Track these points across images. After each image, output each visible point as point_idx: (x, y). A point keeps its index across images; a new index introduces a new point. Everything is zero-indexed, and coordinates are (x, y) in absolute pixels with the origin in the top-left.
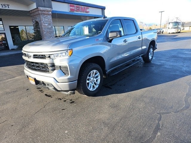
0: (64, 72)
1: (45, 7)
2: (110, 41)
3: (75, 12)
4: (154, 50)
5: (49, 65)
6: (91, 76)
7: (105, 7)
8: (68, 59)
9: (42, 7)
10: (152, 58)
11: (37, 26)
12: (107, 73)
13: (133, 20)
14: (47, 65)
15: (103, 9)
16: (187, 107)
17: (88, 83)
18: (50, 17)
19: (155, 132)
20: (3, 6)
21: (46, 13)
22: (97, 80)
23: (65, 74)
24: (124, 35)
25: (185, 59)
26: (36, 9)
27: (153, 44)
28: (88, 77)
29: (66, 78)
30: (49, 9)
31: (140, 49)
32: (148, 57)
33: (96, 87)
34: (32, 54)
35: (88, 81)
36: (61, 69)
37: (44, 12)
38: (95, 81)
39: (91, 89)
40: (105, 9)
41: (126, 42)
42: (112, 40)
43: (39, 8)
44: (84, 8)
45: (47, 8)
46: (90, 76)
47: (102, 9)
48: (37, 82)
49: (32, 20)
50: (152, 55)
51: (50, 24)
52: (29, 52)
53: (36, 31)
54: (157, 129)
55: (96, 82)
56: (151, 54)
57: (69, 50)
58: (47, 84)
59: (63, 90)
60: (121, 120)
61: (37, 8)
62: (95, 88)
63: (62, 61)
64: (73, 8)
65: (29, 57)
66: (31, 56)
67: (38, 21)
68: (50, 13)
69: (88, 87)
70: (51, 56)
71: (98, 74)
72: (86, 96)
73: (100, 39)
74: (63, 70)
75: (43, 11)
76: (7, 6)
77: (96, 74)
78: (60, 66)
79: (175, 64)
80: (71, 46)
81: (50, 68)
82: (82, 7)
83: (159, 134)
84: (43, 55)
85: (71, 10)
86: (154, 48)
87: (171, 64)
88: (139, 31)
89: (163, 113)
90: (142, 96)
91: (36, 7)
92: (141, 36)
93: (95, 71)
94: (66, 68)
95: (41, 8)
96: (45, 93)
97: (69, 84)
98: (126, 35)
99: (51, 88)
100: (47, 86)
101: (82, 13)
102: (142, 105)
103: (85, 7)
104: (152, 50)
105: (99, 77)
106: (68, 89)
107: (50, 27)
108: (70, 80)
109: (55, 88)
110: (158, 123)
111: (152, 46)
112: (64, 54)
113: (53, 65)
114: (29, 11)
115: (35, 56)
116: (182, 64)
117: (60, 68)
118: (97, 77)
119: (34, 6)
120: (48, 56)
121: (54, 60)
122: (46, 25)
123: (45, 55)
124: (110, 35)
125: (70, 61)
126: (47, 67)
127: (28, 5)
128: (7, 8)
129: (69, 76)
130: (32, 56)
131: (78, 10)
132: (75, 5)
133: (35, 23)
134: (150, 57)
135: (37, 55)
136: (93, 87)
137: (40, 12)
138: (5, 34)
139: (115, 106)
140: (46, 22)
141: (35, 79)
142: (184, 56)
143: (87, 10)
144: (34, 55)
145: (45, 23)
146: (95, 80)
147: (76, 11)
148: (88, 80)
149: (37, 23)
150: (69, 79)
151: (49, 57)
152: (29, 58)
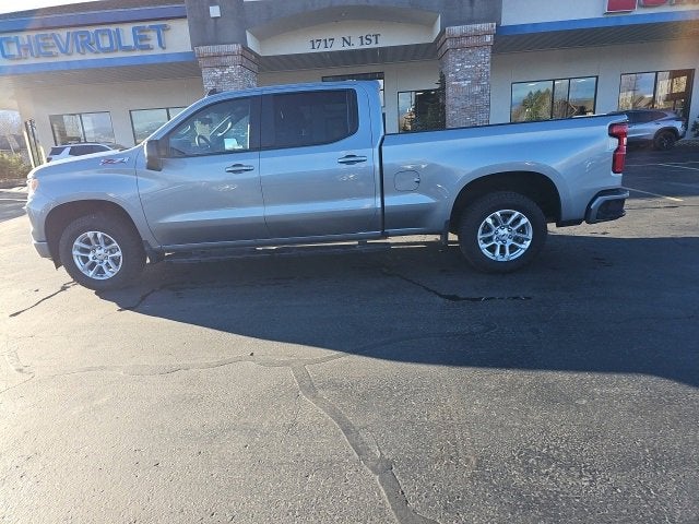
1: (471, 21)
3: (638, 11)
18: (485, 56)
20: (365, 41)
21: (475, 41)
30: (486, 26)
37: (464, 42)
38: (108, 260)
41: (239, 172)
43: (447, 29)
45: (478, 26)
51: (477, 82)
55: (111, 264)
57: (34, 179)
61: (443, 32)
68: (489, 38)
73: (120, 160)
75: (461, 37)
76: (373, 39)
93: (100, 234)
95: (456, 30)
107: (478, 89)
114: (435, 44)
118: (113, 251)
119: (438, 27)
122: (463, 83)
127: (431, 25)
128: (373, 45)
137: (450, 44)
140: (463, 75)
145: (460, 80)
146: (109, 256)
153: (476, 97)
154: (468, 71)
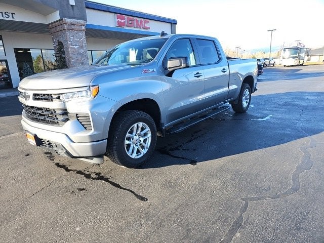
0: (83, 125)
1: (74, 18)
2: (170, 74)
3: (126, 28)
4: (251, 92)
5: (59, 112)
6: (134, 133)
7: (176, 21)
8: (91, 102)
9: (69, 17)
10: (248, 106)
11: (60, 49)
12: (164, 128)
13: (213, 41)
14: (55, 112)
15: (173, 23)
16: (295, 190)
17: (129, 145)
18: (83, 35)
19: (232, 232)
20: (4, 15)
21: (77, 27)
22: (145, 141)
23: (85, 128)
24: (197, 66)
25: (305, 108)
26: (59, 21)
27: (249, 82)
28: (128, 135)
29: (87, 134)
30: (82, 22)
31: (226, 89)
32: (242, 105)
33: (144, 152)
34: (31, 93)
35: (127, 142)
36: (78, 120)
37: (73, 27)
38: (142, 142)
39: (134, 156)
40: (176, 24)
41: (198, 77)
42: (173, 71)
43: (64, 19)
44: (141, 21)
45: (78, 21)
46: (131, 132)
47: (171, 23)
48: (39, 142)
49: (53, 39)
50: (248, 101)
51: (82, 47)
52: (27, 90)
53: (58, 58)
54: (238, 225)
55: (144, 144)
56: (246, 99)
57: (92, 86)
58: (54, 145)
59: (82, 156)
60: (176, 210)
61: (61, 20)
62: (141, 154)
63: (80, 105)
64: (122, 21)
65: (27, 97)
66: (29, 97)
67: (62, 41)
68: (83, 28)
69: (128, 150)
70: (61, 96)
71: (148, 129)
72: (123, 167)
73: (151, 70)
74: (82, 122)
75: (71, 24)
76: (10, 15)
77: (143, 129)
78: (77, 115)
79: (287, 117)
80: (97, 80)
81: (61, 118)
82: (138, 19)
83: (238, 235)
84: (48, 95)
85: (119, 23)
86: (251, 89)
87: (280, 116)
88: (224, 60)
89: (251, 199)
90: (221, 169)
91: (59, 18)
92: (226, 67)
93: (141, 124)
94: (88, 118)
95: (68, 20)
96: (56, 161)
97: (92, 145)
98: (201, 65)
99: (62, 152)
100: (55, 148)
101: (138, 29)
102: (217, 184)
103: (143, 20)
104: (247, 92)
105: (149, 135)
106: (90, 154)
107: (82, 51)
108: (93, 139)
109: (67, 152)
110: (241, 216)
111: (248, 86)
112: (84, 93)
113: (65, 113)
114: (48, 25)
115: (37, 97)
116: (298, 116)
117: (77, 117)
118: (145, 134)
119: (56, 16)
120: (57, 96)
121: (66, 103)
122: (76, 47)
123: (51, 95)
124: (170, 64)
125: (94, 106)
126: (56, 116)
127: (45, 14)
128: (10, 19)
129: (92, 132)
130: (31, 97)
131: (131, 25)
132: (126, 17)
133: (57, 44)
134: (245, 104)
135: (38, 95)
136: (138, 151)
137: (65, 27)
138: (6, 61)
139: (171, 186)
140: (75, 42)
141: (36, 137)
142: (304, 104)
143: (147, 25)
144: (35, 95)
145: (73, 45)
146: (142, 139)
147: (127, 26)
148: (129, 139)
149: (60, 44)
150: (91, 136)
151: (59, 98)
152: (26, 99)
153: (82, 54)
154: (77, 41)
